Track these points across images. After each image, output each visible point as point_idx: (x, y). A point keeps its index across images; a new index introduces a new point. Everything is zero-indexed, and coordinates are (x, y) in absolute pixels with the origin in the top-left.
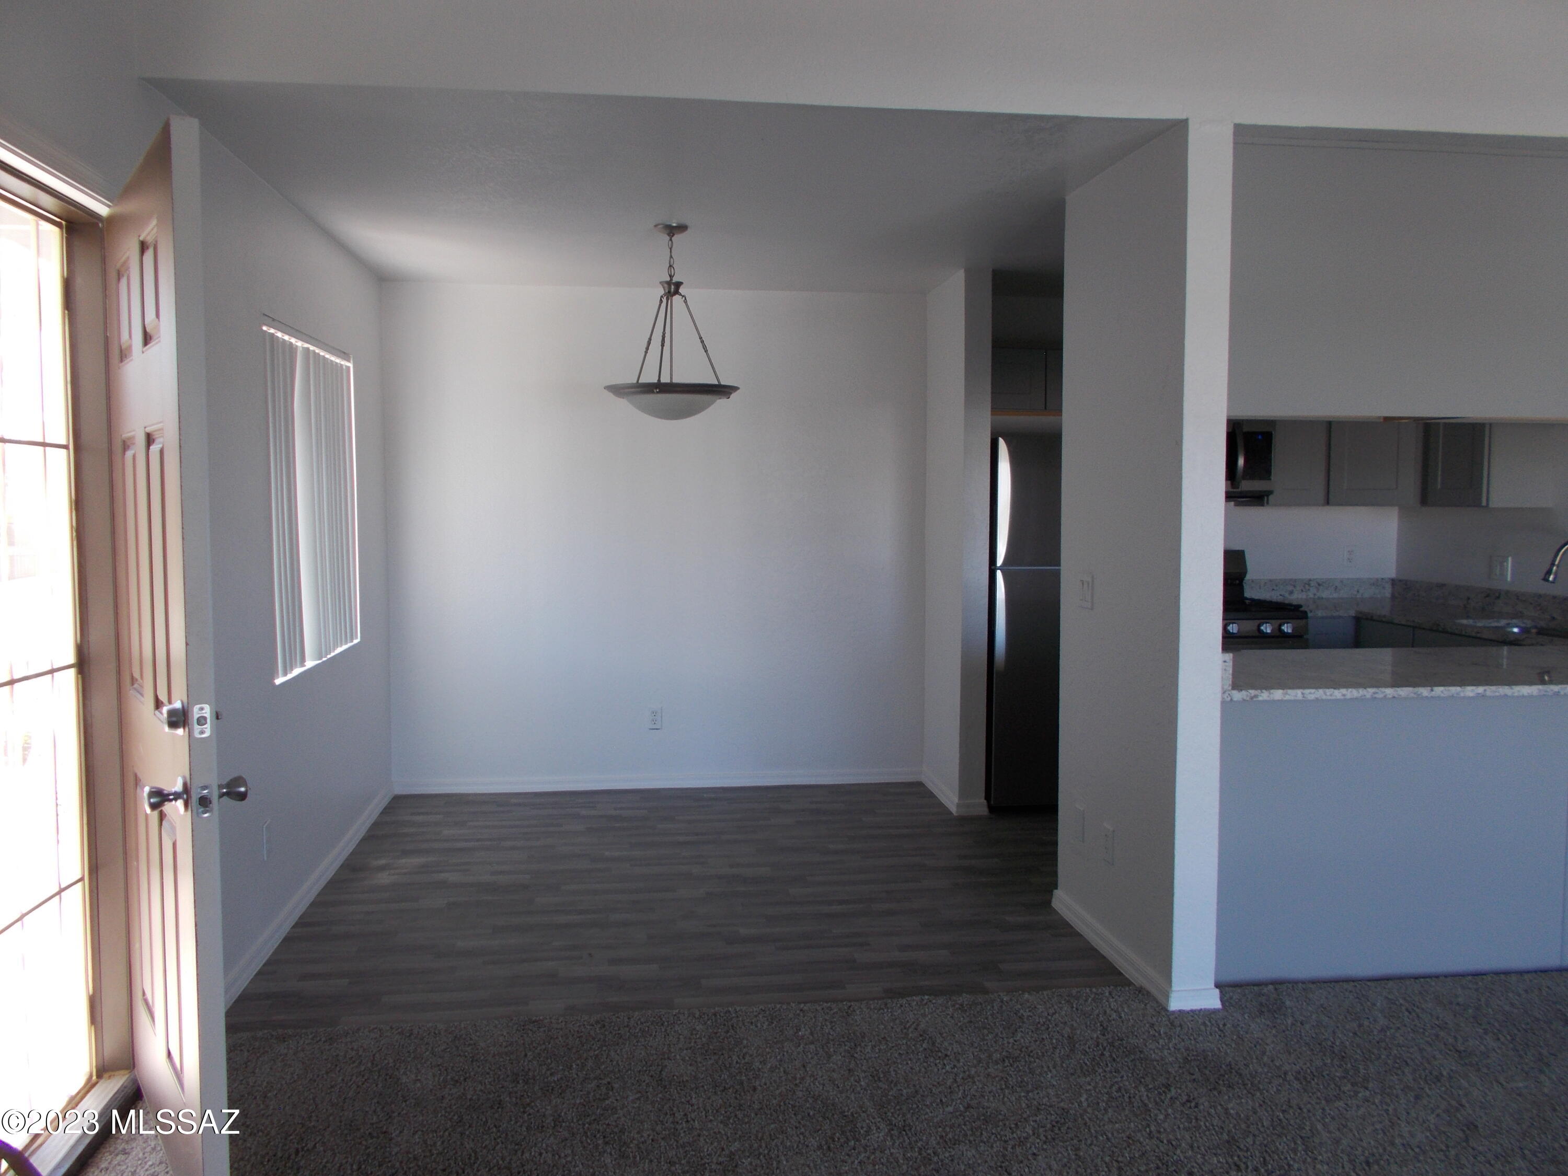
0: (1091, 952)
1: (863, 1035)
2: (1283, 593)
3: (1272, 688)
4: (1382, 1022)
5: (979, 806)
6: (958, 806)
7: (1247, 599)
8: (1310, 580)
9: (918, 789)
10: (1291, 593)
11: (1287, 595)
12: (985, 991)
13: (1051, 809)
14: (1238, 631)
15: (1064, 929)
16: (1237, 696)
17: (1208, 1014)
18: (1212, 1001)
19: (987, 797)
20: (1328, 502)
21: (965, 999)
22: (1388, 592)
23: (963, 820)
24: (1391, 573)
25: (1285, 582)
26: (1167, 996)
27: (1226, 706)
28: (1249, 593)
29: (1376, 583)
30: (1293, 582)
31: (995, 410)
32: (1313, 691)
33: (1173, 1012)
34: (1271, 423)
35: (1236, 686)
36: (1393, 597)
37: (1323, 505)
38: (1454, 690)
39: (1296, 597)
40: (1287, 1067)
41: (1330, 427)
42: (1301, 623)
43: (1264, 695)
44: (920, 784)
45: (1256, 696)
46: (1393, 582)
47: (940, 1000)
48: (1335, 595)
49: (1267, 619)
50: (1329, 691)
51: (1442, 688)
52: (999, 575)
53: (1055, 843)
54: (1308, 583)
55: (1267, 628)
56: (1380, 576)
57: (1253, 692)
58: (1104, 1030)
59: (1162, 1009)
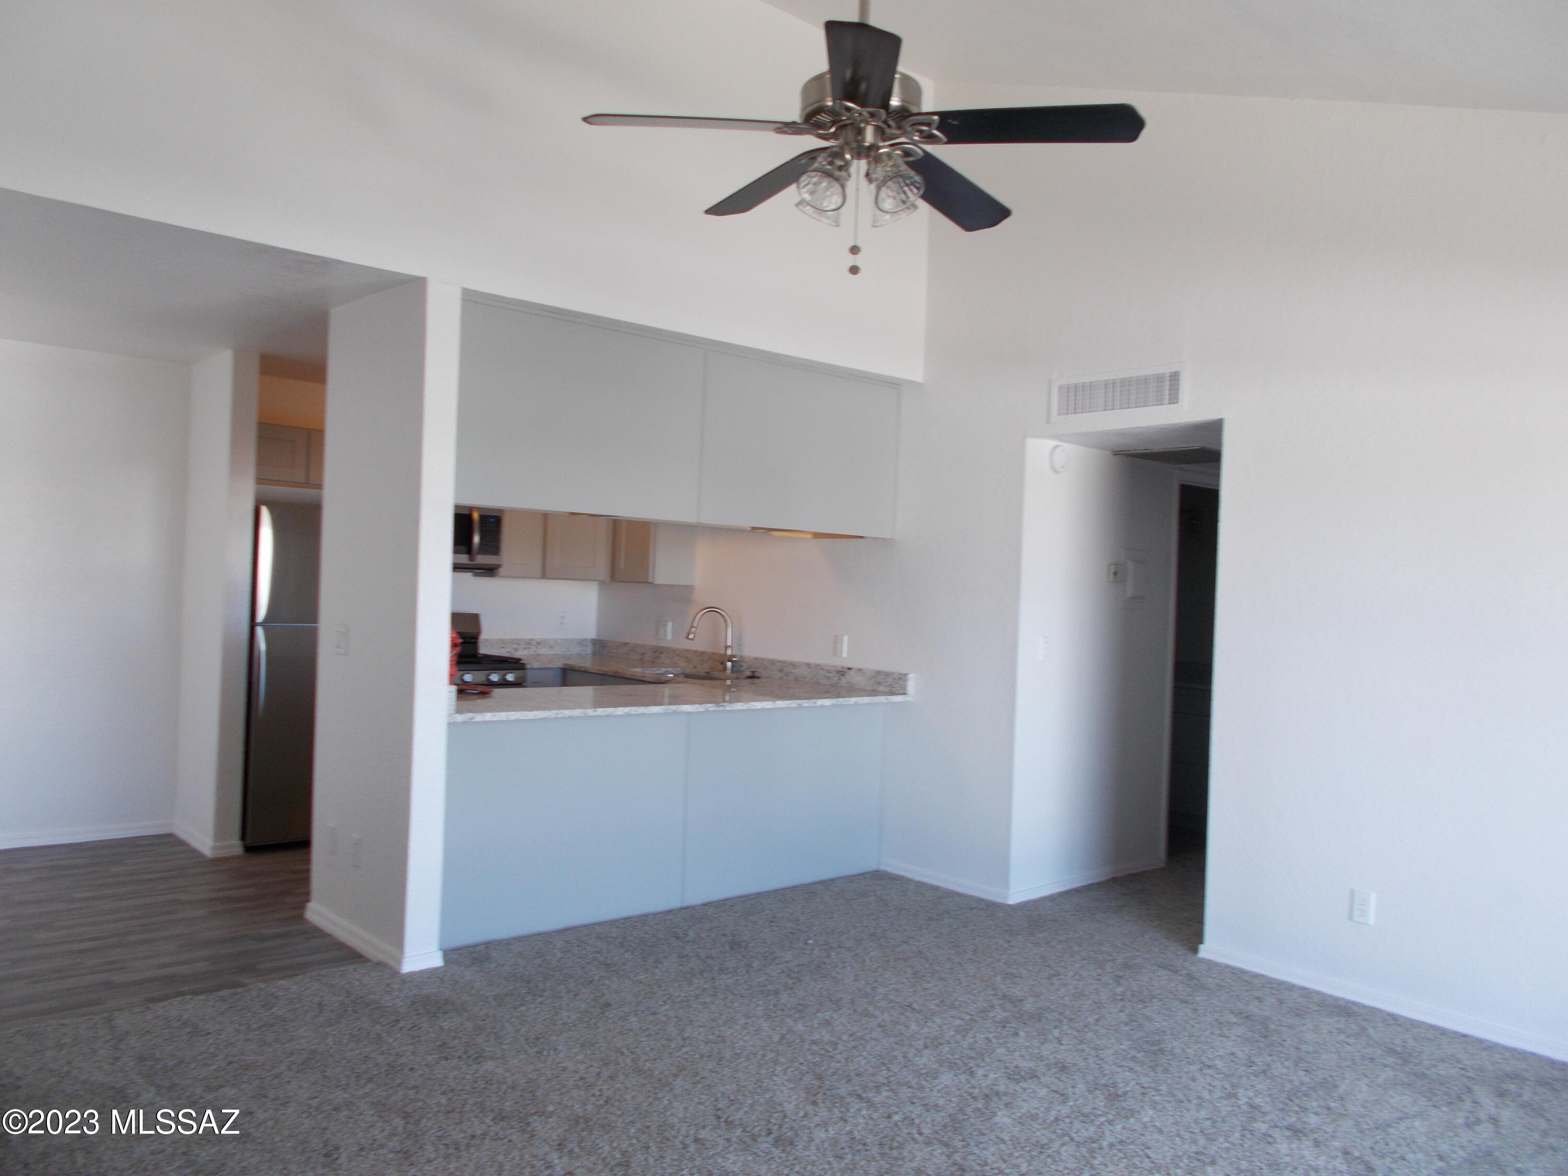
0: (340, 946)
1: (127, 1033)
2: (508, 650)
3: (484, 712)
4: (559, 954)
5: (234, 846)
6: (214, 848)
7: (479, 654)
8: (532, 640)
9: (169, 841)
10: (516, 650)
11: (512, 651)
12: (242, 985)
13: (304, 844)
14: (473, 680)
15: (317, 932)
16: (460, 718)
17: (433, 972)
18: (437, 961)
19: (243, 837)
20: (544, 576)
21: (225, 993)
22: (589, 650)
23: (217, 861)
24: (592, 634)
25: (513, 641)
26: (399, 961)
27: (451, 725)
28: (483, 650)
29: (581, 642)
30: (517, 642)
31: (260, 480)
32: (513, 713)
33: (404, 975)
34: (501, 511)
35: (459, 711)
36: (594, 654)
37: (541, 578)
38: (610, 710)
39: (520, 654)
40: (488, 994)
41: (546, 517)
42: (519, 673)
43: (479, 717)
44: (170, 835)
45: (472, 718)
46: (594, 642)
47: (202, 997)
48: (551, 652)
49: (494, 670)
50: (526, 713)
51: (601, 709)
52: (260, 632)
53: (308, 871)
54: (529, 642)
55: (495, 677)
56: (585, 637)
57: (470, 715)
58: (349, 993)
59: (395, 973)
